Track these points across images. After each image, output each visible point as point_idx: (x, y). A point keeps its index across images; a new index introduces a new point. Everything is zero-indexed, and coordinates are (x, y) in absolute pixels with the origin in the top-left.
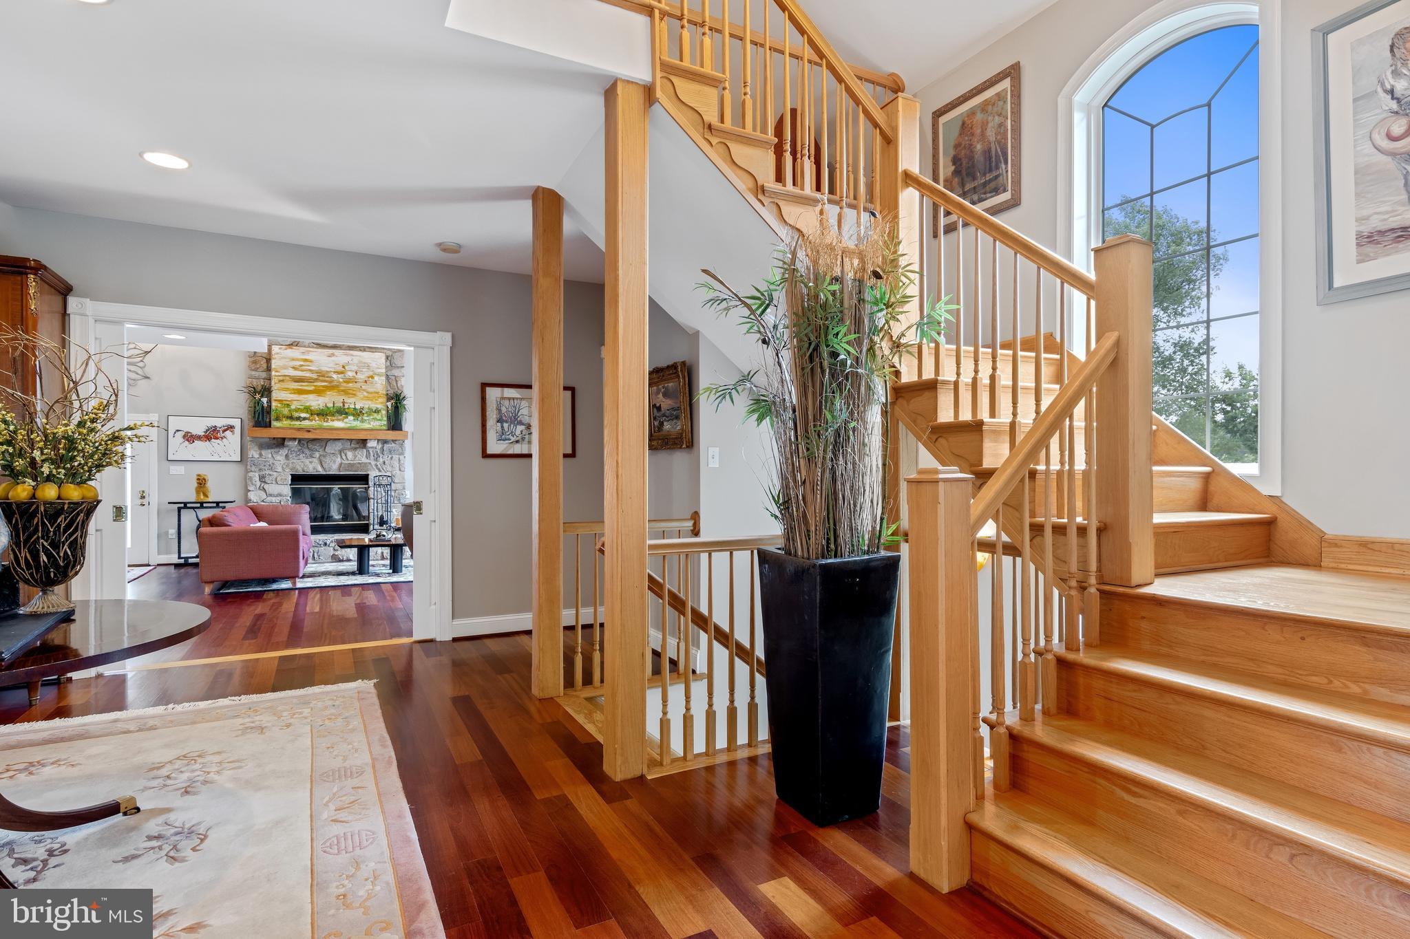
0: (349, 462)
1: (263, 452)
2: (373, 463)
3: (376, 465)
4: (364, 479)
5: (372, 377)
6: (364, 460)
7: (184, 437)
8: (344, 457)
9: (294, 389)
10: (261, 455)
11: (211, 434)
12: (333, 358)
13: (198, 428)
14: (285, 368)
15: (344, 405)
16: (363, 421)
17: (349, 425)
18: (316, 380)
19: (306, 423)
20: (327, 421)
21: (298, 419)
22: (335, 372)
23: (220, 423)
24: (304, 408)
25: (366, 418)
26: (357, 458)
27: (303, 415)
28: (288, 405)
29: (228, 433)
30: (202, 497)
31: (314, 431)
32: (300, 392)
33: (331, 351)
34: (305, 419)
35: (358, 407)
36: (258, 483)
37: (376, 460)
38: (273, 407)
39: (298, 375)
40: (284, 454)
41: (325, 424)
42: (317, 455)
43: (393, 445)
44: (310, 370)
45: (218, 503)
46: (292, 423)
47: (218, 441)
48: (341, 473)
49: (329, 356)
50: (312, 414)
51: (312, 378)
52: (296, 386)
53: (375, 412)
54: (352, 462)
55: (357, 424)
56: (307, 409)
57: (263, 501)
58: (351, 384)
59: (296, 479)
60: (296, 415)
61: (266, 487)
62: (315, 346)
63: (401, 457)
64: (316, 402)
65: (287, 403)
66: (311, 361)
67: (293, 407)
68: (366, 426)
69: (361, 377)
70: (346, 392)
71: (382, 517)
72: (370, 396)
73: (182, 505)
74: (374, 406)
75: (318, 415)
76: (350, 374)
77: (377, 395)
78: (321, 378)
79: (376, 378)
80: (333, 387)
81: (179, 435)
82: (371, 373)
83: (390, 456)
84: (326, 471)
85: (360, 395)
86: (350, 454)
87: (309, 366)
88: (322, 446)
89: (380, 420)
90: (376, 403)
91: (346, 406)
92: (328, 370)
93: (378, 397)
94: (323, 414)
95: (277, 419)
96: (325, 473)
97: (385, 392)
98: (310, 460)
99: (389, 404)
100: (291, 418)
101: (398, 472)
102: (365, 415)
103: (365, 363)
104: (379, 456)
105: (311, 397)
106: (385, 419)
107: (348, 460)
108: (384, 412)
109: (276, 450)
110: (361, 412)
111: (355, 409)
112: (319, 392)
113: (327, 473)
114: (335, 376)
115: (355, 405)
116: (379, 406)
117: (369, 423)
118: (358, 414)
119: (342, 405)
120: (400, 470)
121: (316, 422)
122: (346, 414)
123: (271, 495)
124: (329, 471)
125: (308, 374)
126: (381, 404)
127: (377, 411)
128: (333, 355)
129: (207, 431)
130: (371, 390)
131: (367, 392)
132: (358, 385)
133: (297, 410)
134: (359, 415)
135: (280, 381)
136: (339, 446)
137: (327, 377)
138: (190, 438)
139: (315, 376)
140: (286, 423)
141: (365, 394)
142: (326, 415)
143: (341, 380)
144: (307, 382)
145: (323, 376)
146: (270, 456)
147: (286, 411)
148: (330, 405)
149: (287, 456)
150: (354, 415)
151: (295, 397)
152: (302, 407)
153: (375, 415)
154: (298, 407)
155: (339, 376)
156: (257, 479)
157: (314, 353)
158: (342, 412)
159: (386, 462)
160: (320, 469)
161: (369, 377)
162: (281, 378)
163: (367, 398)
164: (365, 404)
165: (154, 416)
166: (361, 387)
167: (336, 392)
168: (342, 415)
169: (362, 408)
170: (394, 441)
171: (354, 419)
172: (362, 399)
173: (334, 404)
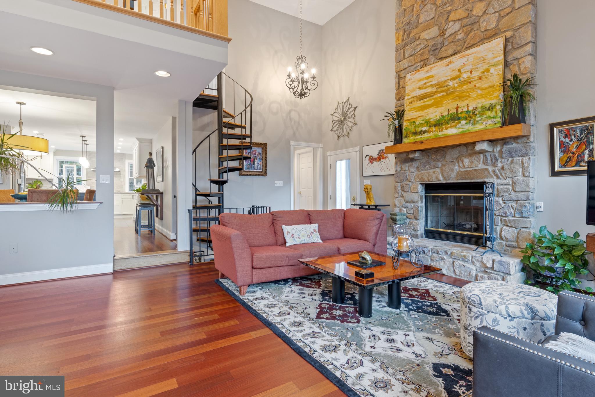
0: (466, 170)
1: (403, 166)
2: (490, 169)
3: (494, 171)
4: (479, 187)
5: (488, 70)
6: (481, 166)
7: (369, 159)
8: (461, 165)
9: (418, 107)
10: (401, 168)
12: (451, 66)
13: (375, 152)
14: (414, 90)
15: (457, 111)
16: (475, 123)
17: (461, 130)
18: (435, 93)
19: (426, 135)
20: (442, 131)
21: (421, 133)
22: (451, 79)
23: (384, 146)
24: (425, 122)
25: (479, 119)
26: (474, 165)
27: (424, 129)
28: (414, 122)
30: (369, 201)
32: (423, 108)
33: (448, 60)
34: (425, 132)
35: (471, 109)
36: (400, 191)
37: (494, 165)
38: (404, 127)
39: (422, 93)
40: (416, 167)
41: (440, 133)
42: (440, 164)
43: (515, 145)
44: (432, 86)
45: (376, 206)
46: (416, 138)
48: (459, 181)
49: (447, 65)
50: (430, 127)
51: (432, 92)
52: (420, 103)
53: (489, 109)
54: (468, 169)
55: (470, 127)
56: (427, 123)
57: (403, 206)
58: (465, 87)
59: (429, 187)
60: (419, 130)
61: (405, 194)
62: (438, 60)
63: (525, 159)
64: (434, 114)
65: (414, 120)
66: (432, 77)
67: (417, 123)
68: (479, 127)
69: (476, 74)
70: (460, 98)
72: (484, 92)
74: (487, 103)
75: (435, 126)
76: (465, 76)
77: (491, 89)
78: (439, 90)
79: (492, 70)
80: (449, 93)
81: (368, 157)
82: (486, 67)
83: (510, 159)
84: (446, 180)
85: (474, 95)
86: (466, 161)
87: (430, 82)
88: (443, 155)
89: (494, 117)
90: (491, 99)
91: (460, 110)
92: (446, 79)
93: (493, 91)
94: (438, 124)
95: (406, 137)
96: (445, 182)
97: (501, 83)
98: (434, 170)
99: (501, 95)
100: (415, 133)
101: (521, 178)
102: (478, 115)
103: (480, 58)
104: (497, 161)
105: (431, 110)
106: (500, 114)
107: (464, 167)
108: (499, 107)
109: (411, 163)
110: (473, 113)
111: (468, 112)
112: (437, 104)
113: (448, 182)
114: (451, 83)
115: (468, 107)
117: (482, 124)
118: (470, 116)
119: (455, 111)
120: (524, 175)
121: (434, 133)
122: (459, 119)
123: (407, 202)
124: (449, 180)
125: (429, 90)
127: (491, 108)
128: (451, 62)
129: (379, 153)
130: (485, 86)
131: (482, 89)
132: (471, 85)
133: (421, 125)
134: (471, 117)
135: (411, 102)
136: (456, 153)
137: (445, 87)
138: (372, 160)
139: (434, 90)
140: (412, 138)
141: (479, 92)
142: (442, 124)
143: (456, 85)
144: (428, 97)
145: (441, 87)
146: (407, 168)
147: (412, 129)
148: (445, 114)
149: (418, 168)
150: (466, 118)
151: (419, 114)
152: (423, 122)
153: (489, 113)
154: (421, 122)
155: (455, 81)
156: (400, 188)
157: (436, 68)
158: (455, 118)
159: (505, 167)
160: (441, 178)
161: (484, 72)
162: (410, 100)
163: (482, 96)
164: (478, 103)
165: (358, 148)
166: (475, 86)
167: (451, 99)
168: (455, 121)
169: (475, 109)
170: (516, 138)
171: (466, 123)
172: (476, 99)
173: (448, 112)
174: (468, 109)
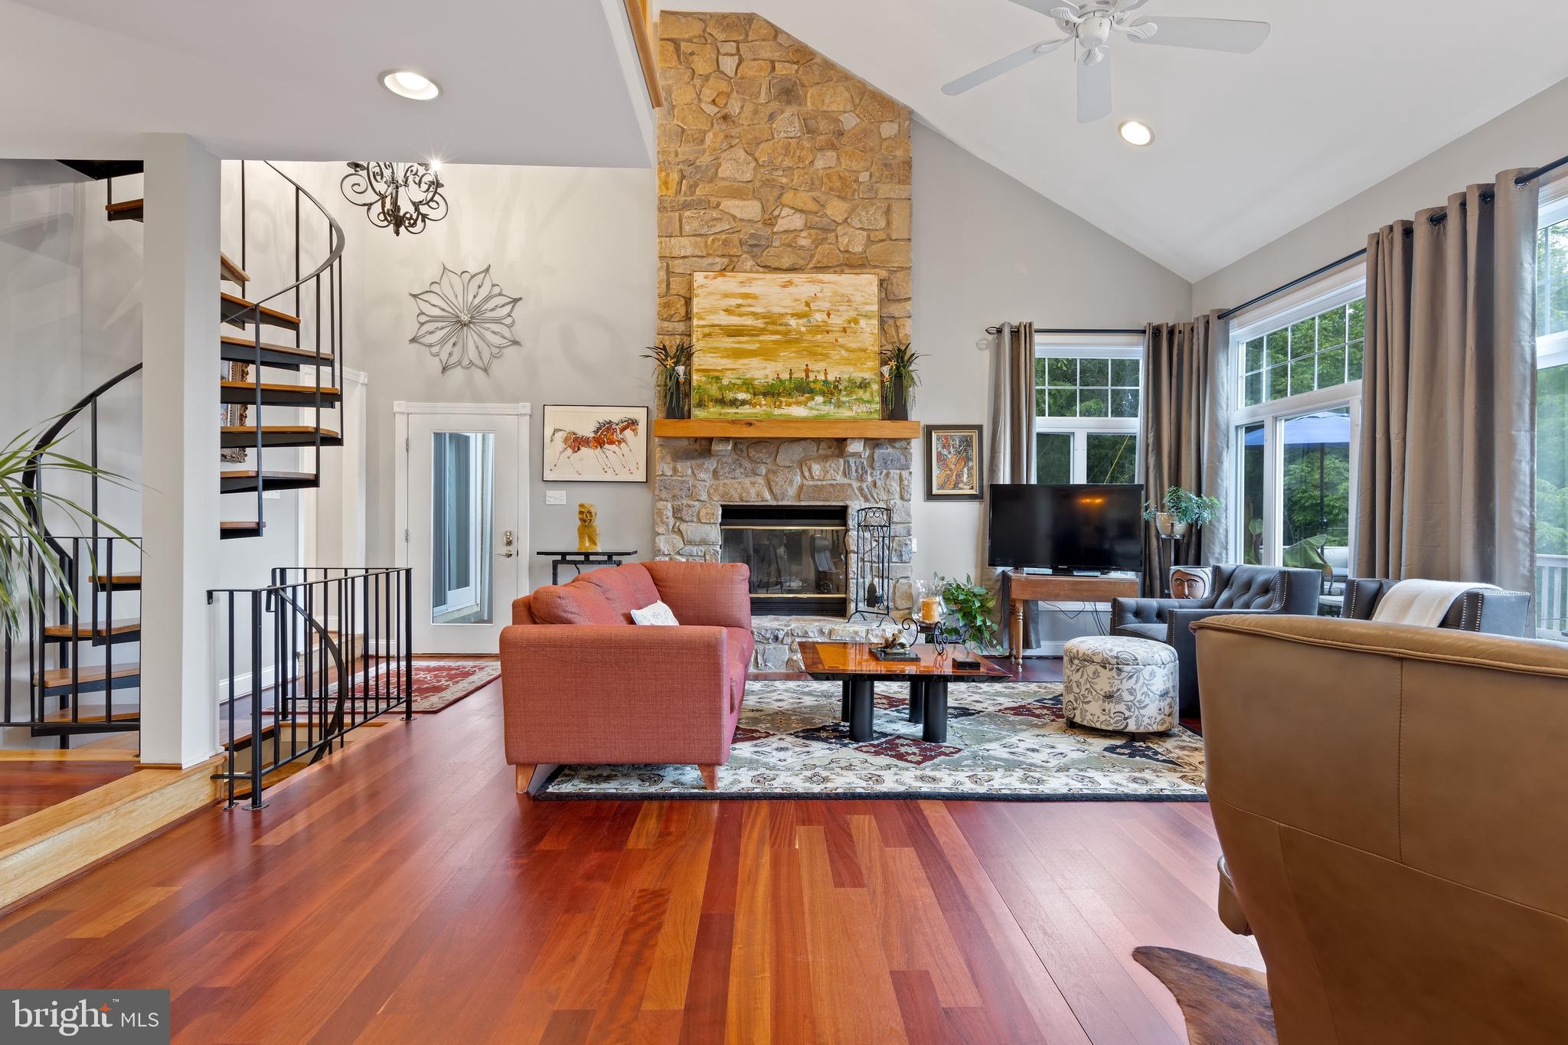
0: (815, 483)
1: (679, 466)
2: (855, 485)
3: (861, 489)
4: (839, 515)
5: (856, 321)
6: (840, 479)
7: (566, 440)
8: (807, 474)
9: (726, 349)
10: (675, 470)
11: (604, 436)
12: (790, 289)
13: (586, 424)
14: (713, 311)
15: (807, 376)
16: (839, 405)
17: (815, 413)
18: (762, 331)
19: (746, 410)
20: (780, 407)
21: (734, 403)
22: (793, 315)
23: (616, 415)
24: (744, 383)
25: (844, 399)
26: (829, 476)
27: (741, 396)
28: (717, 378)
29: (628, 433)
30: (587, 544)
31: (759, 424)
32: (737, 354)
33: (787, 277)
34: (744, 403)
35: (831, 378)
36: (671, 521)
37: (861, 479)
38: (694, 383)
39: (734, 322)
40: (712, 469)
41: (777, 412)
42: (763, 470)
43: (890, 450)
44: (754, 314)
45: (610, 556)
46: (723, 411)
47: (613, 447)
48: (803, 504)
49: (784, 286)
50: (755, 394)
51: (755, 328)
52: (729, 342)
53: (860, 387)
54: (819, 483)
55: (829, 410)
56: (748, 385)
57: (678, 553)
58: (819, 337)
59: (731, 513)
60: (730, 396)
61: (683, 527)
62: (761, 270)
63: (905, 473)
64: (762, 371)
65: (717, 374)
66: (755, 297)
67: (725, 382)
68: (845, 413)
69: (837, 321)
70: (813, 353)
71: (872, 589)
72: (852, 356)
73: (559, 558)
74: (858, 375)
75: (765, 395)
76: (819, 317)
77: (861, 354)
78: (770, 327)
79: (863, 322)
80: (790, 340)
81: (560, 436)
82: (853, 314)
83: (885, 472)
84: (777, 500)
85: (835, 355)
86: (816, 468)
87: (750, 306)
88: (772, 453)
89: (868, 402)
90: (862, 370)
91: (812, 377)
92: (783, 311)
93: (866, 359)
94: (773, 392)
95: (701, 404)
96: (774, 503)
97: (877, 349)
98: (752, 479)
99: (886, 370)
100: (721, 402)
101: (899, 502)
102: (844, 393)
103: (843, 295)
104: (867, 472)
105: (755, 362)
106: (877, 399)
107: (812, 478)
108: (876, 387)
109: (699, 462)
110: (836, 387)
111: (826, 382)
112: (766, 353)
113: (780, 503)
114: (793, 322)
115: (826, 374)
116: (868, 375)
117: (851, 409)
118: (831, 390)
119: (803, 375)
120: (902, 498)
121: (762, 408)
122: (812, 391)
123: (690, 543)
124: (783, 499)
125: (749, 321)
126: (869, 370)
127: (864, 385)
128: (790, 283)
129: (598, 429)
130: (853, 345)
131: (847, 350)
132: (831, 337)
133: (732, 387)
134: (832, 394)
135: (705, 336)
136: (797, 452)
137: (781, 325)
138: (577, 443)
139: (760, 324)
140: (714, 411)
141: (843, 352)
142: (779, 394)
143: (803, 329)
144: (748, 335)
145: (774, 323)
146: (689, 472)
147: (714, 390)
148: (785, 376)
149: (715, 473)
150: (823, 394)
151: (727, 363)
152: (739, 382)
153: (861, 392)
154: (733, 381)
155: (801, 321)
156: (670, 514)
157: (760, 283)
158: (803, 389)
159: (879, 483)
160: (767, 495)
161: (849, 322)
162: (707, 330)
163: (848, 362)
164: (843, 372)
165: (525, 407)
166: (836, 340)
167: (795, 352)
168: (804, 394)
169: (838, 381)
170: (892, 441)
171: (824, 402)
172: (838, 364)
173: (791, 374)
174: (826, 377)
